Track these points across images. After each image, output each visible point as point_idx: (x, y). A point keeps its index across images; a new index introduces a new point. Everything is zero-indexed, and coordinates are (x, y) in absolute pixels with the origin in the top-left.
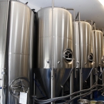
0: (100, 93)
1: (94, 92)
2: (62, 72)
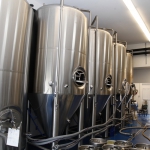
0: (117, 129)
2: (70, 100)
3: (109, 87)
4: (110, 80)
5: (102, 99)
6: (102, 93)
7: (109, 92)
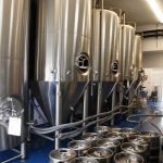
1: (116, 117)
3: (115, 73)
4: (116, 65)
5: (107, 85)
6: (107, 79)
7: (115, 78)
